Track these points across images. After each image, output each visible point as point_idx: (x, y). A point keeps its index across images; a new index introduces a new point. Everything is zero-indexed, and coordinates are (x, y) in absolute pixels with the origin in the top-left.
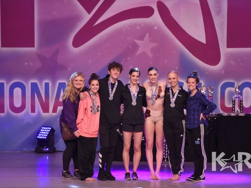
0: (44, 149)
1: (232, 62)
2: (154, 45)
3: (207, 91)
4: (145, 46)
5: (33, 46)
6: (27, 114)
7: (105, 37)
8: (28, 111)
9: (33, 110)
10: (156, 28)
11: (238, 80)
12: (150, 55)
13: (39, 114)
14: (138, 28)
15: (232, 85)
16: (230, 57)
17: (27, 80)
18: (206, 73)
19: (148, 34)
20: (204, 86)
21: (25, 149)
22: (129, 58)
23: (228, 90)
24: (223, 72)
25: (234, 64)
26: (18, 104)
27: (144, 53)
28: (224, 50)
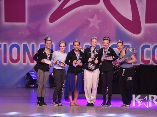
0: (31, 86)
1: (149, 32)
2: (100, 21)
3: (133, 50)
4: (94, 22)
5: (25, 22)
6: (21, 64)
7: (70, 16)
8: (21, 62)
9: (24, 61)
10: (101, 11)
11: (152, 44)
12: (97, 28)
13: (28, 64)
14: (90, 11)
15: (149, 46)
16: (147, 29)
17: (21, 43)
18: (133, 39)
19: (96, 15)
20: (131, 47)
21: (19, 86)
22: (84, 30)
23: (146, 49)
24: (143, 38)
25: (150, 33)
26: (15, 57)
27: (94, 26)
28: (144, 24)
